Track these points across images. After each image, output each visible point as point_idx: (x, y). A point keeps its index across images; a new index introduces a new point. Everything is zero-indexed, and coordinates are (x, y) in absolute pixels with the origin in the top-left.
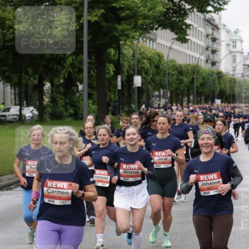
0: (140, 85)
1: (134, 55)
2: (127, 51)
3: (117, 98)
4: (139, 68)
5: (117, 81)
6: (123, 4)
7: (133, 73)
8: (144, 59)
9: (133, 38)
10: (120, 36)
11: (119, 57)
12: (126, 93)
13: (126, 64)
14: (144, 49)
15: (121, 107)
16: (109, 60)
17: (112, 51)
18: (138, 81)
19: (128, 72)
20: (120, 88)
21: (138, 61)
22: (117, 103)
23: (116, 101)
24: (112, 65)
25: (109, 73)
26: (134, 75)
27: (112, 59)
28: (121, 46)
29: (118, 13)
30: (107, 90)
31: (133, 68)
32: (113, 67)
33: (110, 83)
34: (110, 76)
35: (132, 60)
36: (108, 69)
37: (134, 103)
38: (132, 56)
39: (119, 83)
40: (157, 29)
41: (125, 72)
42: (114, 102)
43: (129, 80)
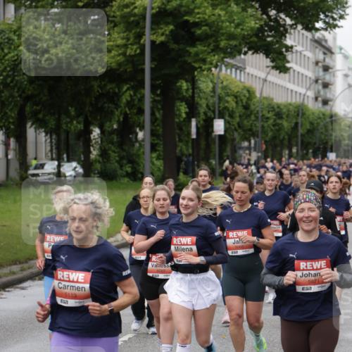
0: (222, 133)
1: (214, 90)
2: (205, 84)
3: (190, 151)
4: (221, 109)
5: (191, 127)
6: (199, 18)
7: (213, 116)
8: (229, 96)
11: (193, 93)
12: (203, 144)
13: (203, 103)
14: (228, 82)
15: (196, 163)
16: (180, 96)
17: (184, 85)
18: (219, 126)
19: (205, 113)
20: (194, 136)
21: (220, 99)
22: (191, 158)
24: (184, 103)
25: (180, 115)
26: (214, 118)
27: (184, 97)
28: (197, 78)
29: (193, 30)
30: (177, 139)
31: (212, 108)
32: (186, 106)
33: (181, 129)
34: (182, 119)
35: (212, 96)
36: (179, 110)
37: (214, 158)
38: (211, 92)
39: (194, 130)
40: (245, 53)
41: (202, 114)
42: (186, 156)
43: (207, 126)
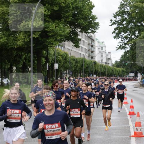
0: (57, 68)
1: (54, 54)
2: (51, 52)
3: (47, 74)
4: (57, 60)
5: (47, 66)
6: (51, 29)
8: (59, 55)
9: (55, 45)
10: (49, 44)
11: (47, 54)
12: (51, 72)
13: (51, 58)
14: (59, 51)
15: (48, 78)
17: (44, 52)
18: (56, 66)
19: (51, 62)
20: (48, 69)
21: (56, 56)
22: (47, 77)
23: (46, 76)
25: (43, 62)
26: (55, 63)
27: (44, 56)
29: (48, 34)
31: (54, 60)
32: (45, 59)
33: (43, 67)
34: (44, 64)
35: (54, 56)
36: (42, 61)
37: (55, 77)
38: (53, 54)
40: (65, 41)
43: (52, 66)
